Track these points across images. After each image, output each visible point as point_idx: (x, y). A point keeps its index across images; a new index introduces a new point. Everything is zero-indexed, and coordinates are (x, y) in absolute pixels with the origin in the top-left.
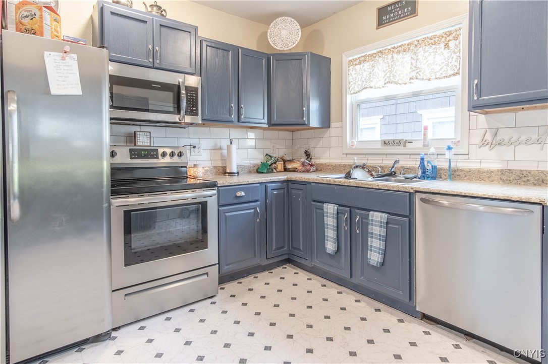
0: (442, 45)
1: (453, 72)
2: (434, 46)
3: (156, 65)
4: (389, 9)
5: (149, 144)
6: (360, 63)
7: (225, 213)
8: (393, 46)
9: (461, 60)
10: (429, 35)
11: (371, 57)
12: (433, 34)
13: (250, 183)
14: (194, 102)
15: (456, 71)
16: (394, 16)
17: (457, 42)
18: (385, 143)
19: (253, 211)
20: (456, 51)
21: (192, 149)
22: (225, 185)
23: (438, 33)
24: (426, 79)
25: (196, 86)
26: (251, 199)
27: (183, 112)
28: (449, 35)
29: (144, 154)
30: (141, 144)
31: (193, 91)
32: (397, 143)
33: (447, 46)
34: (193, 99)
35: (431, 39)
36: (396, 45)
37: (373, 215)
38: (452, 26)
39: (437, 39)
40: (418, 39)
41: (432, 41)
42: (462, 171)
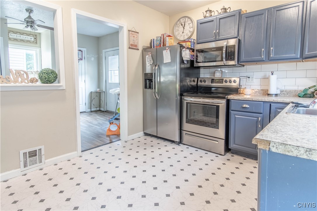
3: (217, 39)
5: (220, 76)
7: (235, 115)
13: (253, 100)
14: (233, 53)
19: (256, 119)
21: (248, 78)
22: (235, 99)
25: (234, 44)
26: (254, 111)
27: (224, 60)
29: (217, 81)
30: (217, 76)
31: (232, 48)
34: (232, 52)
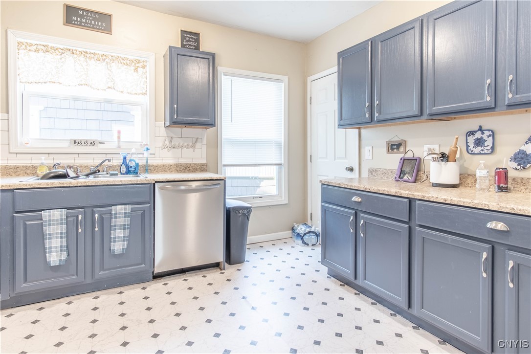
0: (133, 68)
1: (142, 92)
2: (125, 66)
4: (81, 12)
6: (37, 51)
8: (85, 50)
9: (148, 84)
10: (123, 56)
11: (54, 50)
12: (126, 56)
15: (144, 92)
16: (86, 23)
17: (144, 70)
18: (75, 142)
20: (144, 77)
23: (131, 58)
24: (120, 91)
28: (138, 63)
32: (91, 143)
33: (136, 70)
35: (123, 60)
36: (88, 51)
37: (116, 210)
38: (141, 57)
39: (128, 62)
40: (112, 54)
41: (125, 62)
42: (152, 166)
